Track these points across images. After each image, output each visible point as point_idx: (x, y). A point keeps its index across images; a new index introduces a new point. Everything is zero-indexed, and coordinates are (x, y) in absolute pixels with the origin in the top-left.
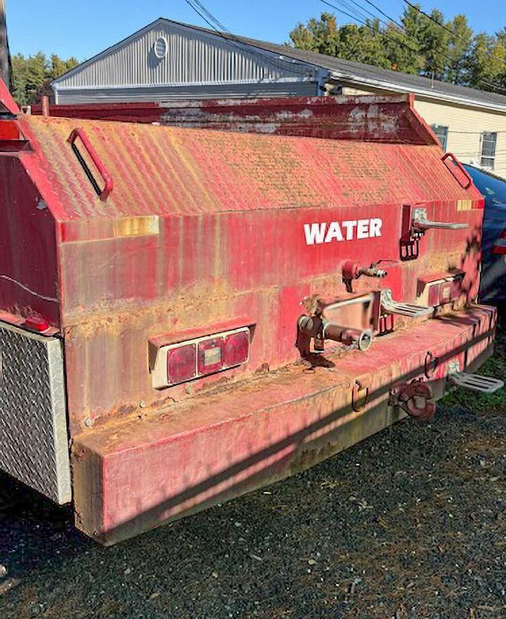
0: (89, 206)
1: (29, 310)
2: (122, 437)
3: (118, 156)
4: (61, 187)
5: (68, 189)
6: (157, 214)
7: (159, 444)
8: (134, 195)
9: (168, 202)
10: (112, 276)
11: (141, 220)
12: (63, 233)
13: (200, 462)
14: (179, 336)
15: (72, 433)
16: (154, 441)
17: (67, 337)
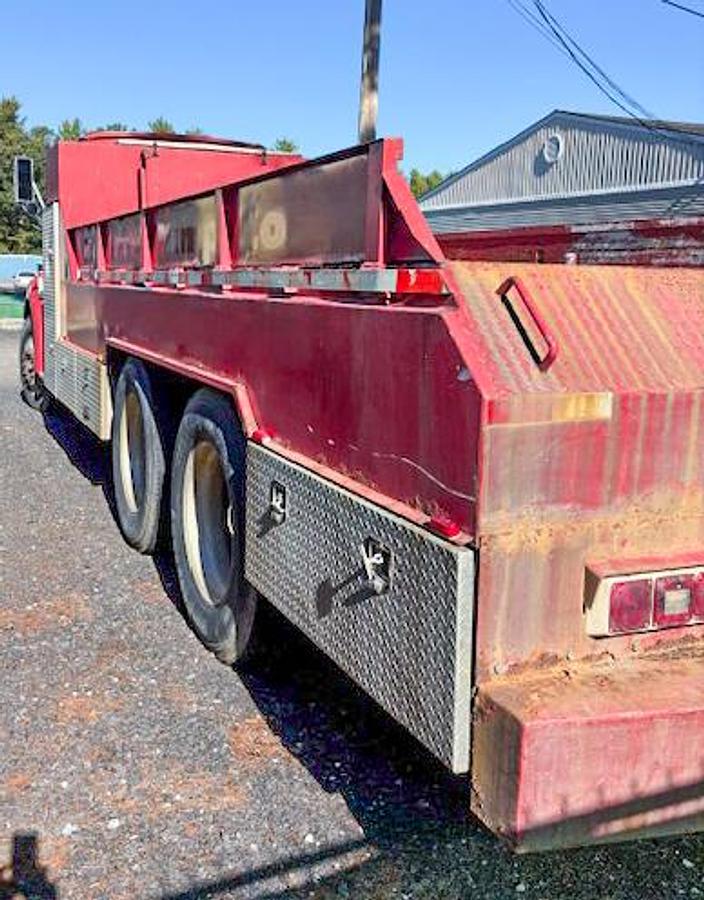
0: (524, 377)
1: (433, 507)
2: (546, 700)
3: (559, 310)
4: (490, 352)
5: (497, 355)
6: (611, 390)
7: (601, 723)
8: (581, 363)
9: (627, 374)
10: (546, 473)
11: (590, 399)
12: (490, 413)
13: (657, 763)
14: (629, 566)
15: (478, 679)
16: (593, 716)
17: (483, 550)
